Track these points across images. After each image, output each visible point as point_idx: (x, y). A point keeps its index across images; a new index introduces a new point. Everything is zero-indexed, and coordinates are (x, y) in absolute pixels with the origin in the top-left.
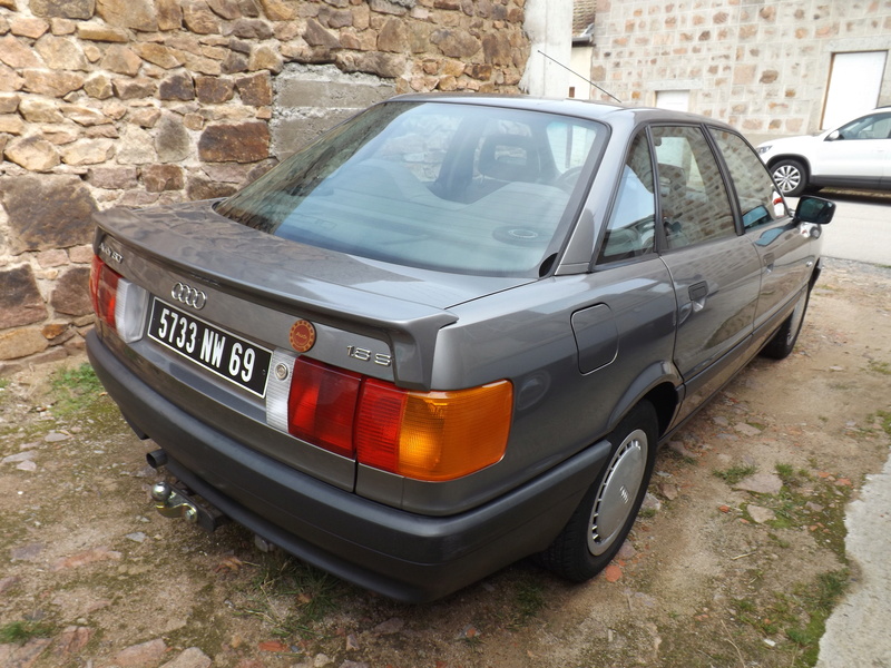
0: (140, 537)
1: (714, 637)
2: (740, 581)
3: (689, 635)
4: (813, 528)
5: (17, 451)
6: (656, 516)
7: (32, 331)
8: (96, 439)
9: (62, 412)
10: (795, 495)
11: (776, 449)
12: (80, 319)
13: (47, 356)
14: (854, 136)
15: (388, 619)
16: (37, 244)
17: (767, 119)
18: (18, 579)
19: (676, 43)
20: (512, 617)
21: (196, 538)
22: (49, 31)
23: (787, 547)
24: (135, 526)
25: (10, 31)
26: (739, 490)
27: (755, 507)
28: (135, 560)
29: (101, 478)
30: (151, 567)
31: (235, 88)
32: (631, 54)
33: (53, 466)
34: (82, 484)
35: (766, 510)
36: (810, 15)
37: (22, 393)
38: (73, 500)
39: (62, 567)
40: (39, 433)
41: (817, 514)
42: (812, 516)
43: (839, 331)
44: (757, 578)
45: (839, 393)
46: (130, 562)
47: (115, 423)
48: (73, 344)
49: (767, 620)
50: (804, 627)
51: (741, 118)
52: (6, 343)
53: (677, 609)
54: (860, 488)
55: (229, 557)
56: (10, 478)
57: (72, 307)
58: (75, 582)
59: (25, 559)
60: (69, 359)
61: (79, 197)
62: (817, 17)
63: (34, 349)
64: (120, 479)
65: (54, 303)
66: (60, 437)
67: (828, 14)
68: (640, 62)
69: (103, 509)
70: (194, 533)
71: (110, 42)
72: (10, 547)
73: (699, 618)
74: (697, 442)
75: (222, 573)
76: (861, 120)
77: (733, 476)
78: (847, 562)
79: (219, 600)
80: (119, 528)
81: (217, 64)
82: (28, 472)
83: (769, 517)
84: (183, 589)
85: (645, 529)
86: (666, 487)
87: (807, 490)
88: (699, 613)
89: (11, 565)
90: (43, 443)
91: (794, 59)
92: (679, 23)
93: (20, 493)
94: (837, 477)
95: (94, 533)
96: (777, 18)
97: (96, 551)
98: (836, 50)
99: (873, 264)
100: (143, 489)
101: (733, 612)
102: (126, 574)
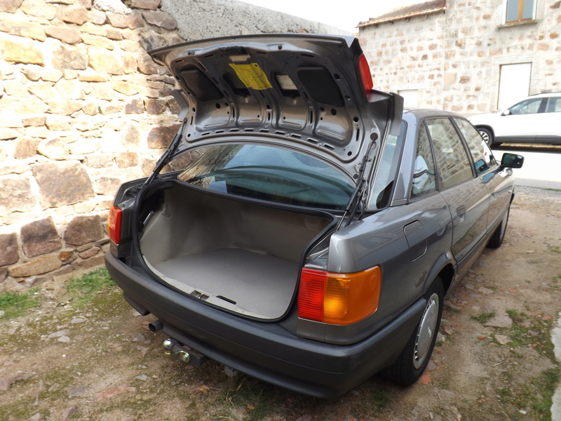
0: (144, 377)
1: (491, 411)
2: (499, 379)
3: (477, 411)
4: (534, 345)
5: (56, 331)
6: (443, 345)
7: (53, 256)
8: (102, 320)
9: (77, 305)
10: (521, 327)
11: (505, 301)
12: (80, 247)
13: (61, 271)
14: (517, 112)
15: (302, 415)
16: (55, 203)
17: (465, 105)
18: (76, 408)
19: (408, 62)
20: (373, 409)
21: (178, 375)
22: (63, 77)
23: (522, 357)
24: (139, 371)
25: (41, 78)
26: (488, 326)
27: (499, 336)
28: (145, 391)
29: (111, 344)
30: (155, 395)
31: (167, 105)
32: (381, 69)
33: (80, 338)
34: (101, 348)
35: (505, 337)
36: (485, 44)
37: (50, 295)
38: (98, 359)
39: (101, 398)
40: (66, 319)
41: (535, 337)
42: (533, 339)
43: (527, 229)
44: (508, 376)
45: (534, 266)
46: (142, 393)
47: (111, 310)
48: (76, 263)
49: (519, 400)
50: (540, 402)
51: (450, 105)
52: (38, 264)
53: (466, 397)
54: (557, 321)
55: (201, 385)
56: (55, 347)
57: (76, 240)
58: (112, 407)
59: (78, 395)
60: (74, 272)
61: (80, 174)
62: (489, 45)
63: (54, 267)
64: (123, 344)
65: (66, 239)
66: (80, 320)
67: (495, 43)
68: (387, 74)
69: (117, 362)
70: (176, 373)
71: (97, 82)
72: (66, 389)
73: (480, 401)
74: (458, 300)
75: (199, 395)
76: (521, 103)
77: (483, 318)
78: (557, 363)
79: (201, 411)
80: (130, 373)
81: (157, 91)
82: (66, 343)
83: (509, 341)
84: (178, 406)
85: (439, 353)
86: (446, 327)
87: (527, 324)
88: (479, 399)
89: (69, 399)
90: (70, 325)
91: (478, 69)
92: (409, 50)
93: (64, 356)
94: (543, 315)
95: (115, 377)
96: (466, 46)
97: (120, 387)
98: (502, 63)
99: (539, 188)
100: (139, 349)
101: (499, 396)
102: (141, 400)
